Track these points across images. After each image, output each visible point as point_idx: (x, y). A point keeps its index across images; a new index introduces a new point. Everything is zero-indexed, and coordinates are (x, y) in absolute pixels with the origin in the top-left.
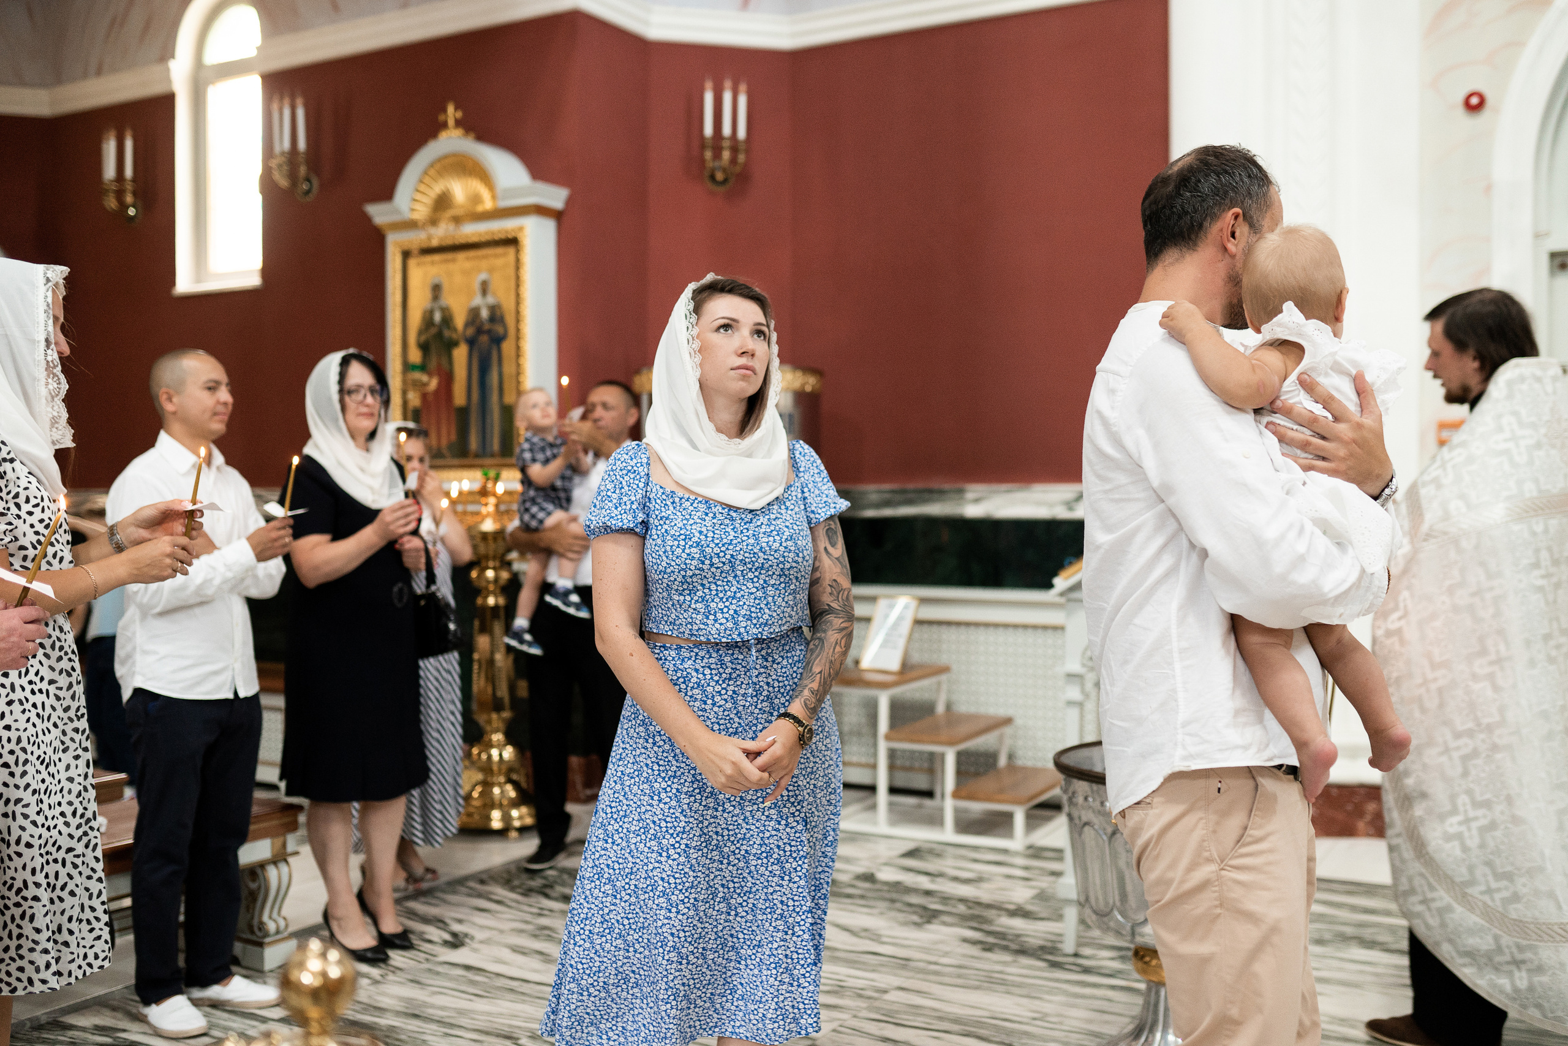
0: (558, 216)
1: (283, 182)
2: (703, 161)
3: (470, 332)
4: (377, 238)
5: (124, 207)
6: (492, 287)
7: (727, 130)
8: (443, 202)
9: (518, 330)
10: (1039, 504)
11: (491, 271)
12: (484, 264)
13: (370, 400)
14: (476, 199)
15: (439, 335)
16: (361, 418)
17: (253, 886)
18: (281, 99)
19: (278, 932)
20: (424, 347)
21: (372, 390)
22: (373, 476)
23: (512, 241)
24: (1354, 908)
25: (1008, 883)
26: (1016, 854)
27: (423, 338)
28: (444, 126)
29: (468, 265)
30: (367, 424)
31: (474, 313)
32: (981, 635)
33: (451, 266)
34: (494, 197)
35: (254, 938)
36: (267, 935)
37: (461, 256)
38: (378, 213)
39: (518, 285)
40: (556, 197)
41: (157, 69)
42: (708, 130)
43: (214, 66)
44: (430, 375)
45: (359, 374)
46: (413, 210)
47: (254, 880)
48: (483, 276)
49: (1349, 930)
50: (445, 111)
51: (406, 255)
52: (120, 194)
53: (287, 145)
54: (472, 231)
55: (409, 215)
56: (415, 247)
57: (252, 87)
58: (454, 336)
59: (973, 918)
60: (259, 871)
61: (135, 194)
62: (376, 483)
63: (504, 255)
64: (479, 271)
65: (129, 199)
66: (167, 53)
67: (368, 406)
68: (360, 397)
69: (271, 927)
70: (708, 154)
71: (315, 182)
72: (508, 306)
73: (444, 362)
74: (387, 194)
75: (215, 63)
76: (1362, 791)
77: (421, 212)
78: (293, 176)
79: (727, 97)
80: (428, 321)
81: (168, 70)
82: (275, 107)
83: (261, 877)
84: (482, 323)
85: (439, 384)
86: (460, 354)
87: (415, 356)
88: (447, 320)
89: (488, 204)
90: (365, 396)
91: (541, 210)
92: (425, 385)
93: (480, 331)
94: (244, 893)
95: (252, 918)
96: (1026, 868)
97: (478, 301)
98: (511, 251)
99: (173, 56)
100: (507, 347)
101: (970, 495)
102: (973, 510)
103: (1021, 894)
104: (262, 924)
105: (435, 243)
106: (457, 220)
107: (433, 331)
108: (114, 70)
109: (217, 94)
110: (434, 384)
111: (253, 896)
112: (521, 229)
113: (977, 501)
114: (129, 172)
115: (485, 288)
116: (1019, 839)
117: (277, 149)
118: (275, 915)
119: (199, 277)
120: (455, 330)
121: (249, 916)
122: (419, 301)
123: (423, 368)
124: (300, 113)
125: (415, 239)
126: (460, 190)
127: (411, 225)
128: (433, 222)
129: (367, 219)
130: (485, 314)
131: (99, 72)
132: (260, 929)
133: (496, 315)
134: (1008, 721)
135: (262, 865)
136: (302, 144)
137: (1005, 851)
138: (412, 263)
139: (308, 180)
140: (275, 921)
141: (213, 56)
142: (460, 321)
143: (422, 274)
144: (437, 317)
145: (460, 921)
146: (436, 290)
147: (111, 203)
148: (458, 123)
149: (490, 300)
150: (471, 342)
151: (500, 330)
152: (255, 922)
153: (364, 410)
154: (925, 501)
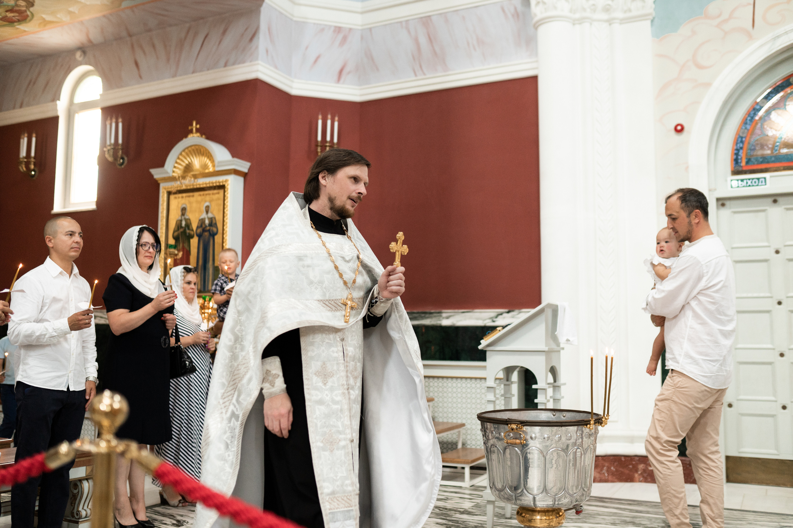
0: (245, 175)
1: (110, 159)
2: (317, 152)
3: (199, 230)
4: (156, 185)
5: (29, 170)
6: (211, 209)
7: (328, 138)
8: (188, 168)
9: (223, 230)
10: (478, 319)
11: (210, 201)
12: (208, 198)
13: (151, 250)
14: (205, 166)
15: (184, 232)
16: (146, 258)
17: (75, 492)
18: (111, 119)
19: (86, 517)
20: (176, 238)
21: (153, 245)
22: (150, 284)
23: (222, 187)
24: (631, 511)
25: (461, 501)
26: (466, 488)
27: (176, 234)
28: (191, 131)
29: (199, 198)
30: (149, 262)
31: (202, 221)
32: (449, 383)
33: (192, 199)
34: (214, 166)
35: (74, 519)
36: (80, 518)
37: (196, 194)
38: (156, 173)
39: (224, 208)
40: (244, 166)
41: (51, 104)
42: (319, 138)
43: (78, 104)
44: (179, 251)
45: (147, 237)
46: (174, 172)
47: (76, 489)
48: (207, 204)
49: (628, 519)
50: (192, 125)
51: (169, 193)
52: (27, 164)
53: (113, 141)
54: (202, 182)
55: (171, 174)
56: (174, 190)
57: (97, 114)
58: (192, 233)
59: (442, 514)
60: (79, 484)
61: (35, 165)
62: (152, 287)
63: (218, 193)
64: (206, 201)
65: (32, 167)
66: (56, 97)
67: (150, 252)
68: (147, 248)
69: (83, 513)
70: (319, 149)
71: (126, 159)
72: (219, 218)
73: (186, 245)
74: (161, 164)
75: (79, 102)
76: (637, 458)
77: (178, 172)
78: (115, 156)
79: (329, 122)
80: (179, 226)
81: (56, 105)
82: (108, 123)
83: (80, 487)
84: (206, 227)
85: (183, 254)
86: (194, 242)
87: (172, 241)
88: (188, 225)
89: (211, 169)
90: (149, 248)
91: (236, 172)
92: (176, 255)
93: (204, 230)
94: (71, 495)
95: (74, 509)
96: (470, 494)
97: (204, 215)
98: (221, 191)
99: (59, 100)
100: (218, 238)
101: (444, 315)
102: (445, 323)
103: (467, 505)
104: (78, 512)
105: (184, 187)
106: (195, 177)
107: (182, 230)
108: (29, 105)
109: (80, 118)
110: (180, 254)
111: (75, 497)
112: (226, 181)
113: (448, 318)
114: (33, 154)
115: (207, 210)
116: (467, 482)
117: (108, 143)
118: (85, 507)
119: (65, 204)
120: (193, 230)
121: (72, 508)
122: (175, 216)
123: (175, 247)
124: (120, 125)
125: (174, 186)
126: (197, 162)
127: (173, 179)
128: (184, 177)
129: (152, 176)
130: (207, 222)
131: (21, 107)
132: (77, 514)
133: (213, 223)
134: (463, 425)
135: (80, 480)
136: (120, 141)
137: (460, 487)
138: (172, 197)
139: (123, 158)
140: (85, 510)
141: (79, 99)
142: (194, 226)
143: (176, 203)
144: (184, 223)
145: (182, 516)
146: (184, 210)
147: (23, 168)
148: (198, 130)
149: (210, 215)
150: (200, 236)
151: (215, 230)
152: (75, 511)
153: (148, 254)
154: (423, 318)
